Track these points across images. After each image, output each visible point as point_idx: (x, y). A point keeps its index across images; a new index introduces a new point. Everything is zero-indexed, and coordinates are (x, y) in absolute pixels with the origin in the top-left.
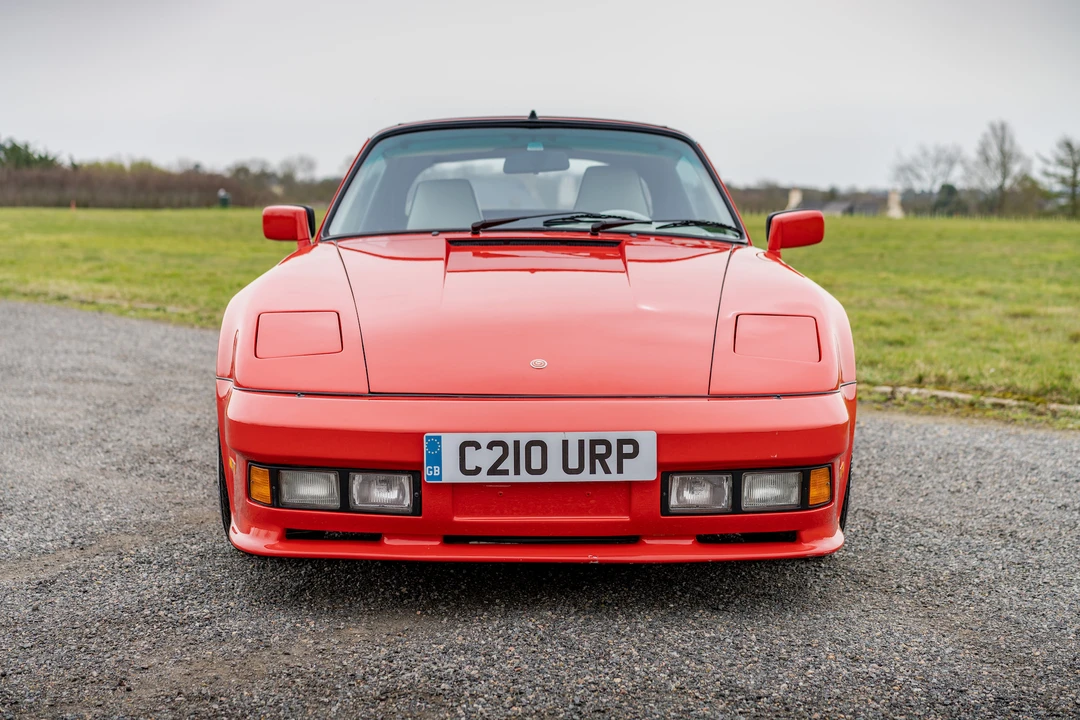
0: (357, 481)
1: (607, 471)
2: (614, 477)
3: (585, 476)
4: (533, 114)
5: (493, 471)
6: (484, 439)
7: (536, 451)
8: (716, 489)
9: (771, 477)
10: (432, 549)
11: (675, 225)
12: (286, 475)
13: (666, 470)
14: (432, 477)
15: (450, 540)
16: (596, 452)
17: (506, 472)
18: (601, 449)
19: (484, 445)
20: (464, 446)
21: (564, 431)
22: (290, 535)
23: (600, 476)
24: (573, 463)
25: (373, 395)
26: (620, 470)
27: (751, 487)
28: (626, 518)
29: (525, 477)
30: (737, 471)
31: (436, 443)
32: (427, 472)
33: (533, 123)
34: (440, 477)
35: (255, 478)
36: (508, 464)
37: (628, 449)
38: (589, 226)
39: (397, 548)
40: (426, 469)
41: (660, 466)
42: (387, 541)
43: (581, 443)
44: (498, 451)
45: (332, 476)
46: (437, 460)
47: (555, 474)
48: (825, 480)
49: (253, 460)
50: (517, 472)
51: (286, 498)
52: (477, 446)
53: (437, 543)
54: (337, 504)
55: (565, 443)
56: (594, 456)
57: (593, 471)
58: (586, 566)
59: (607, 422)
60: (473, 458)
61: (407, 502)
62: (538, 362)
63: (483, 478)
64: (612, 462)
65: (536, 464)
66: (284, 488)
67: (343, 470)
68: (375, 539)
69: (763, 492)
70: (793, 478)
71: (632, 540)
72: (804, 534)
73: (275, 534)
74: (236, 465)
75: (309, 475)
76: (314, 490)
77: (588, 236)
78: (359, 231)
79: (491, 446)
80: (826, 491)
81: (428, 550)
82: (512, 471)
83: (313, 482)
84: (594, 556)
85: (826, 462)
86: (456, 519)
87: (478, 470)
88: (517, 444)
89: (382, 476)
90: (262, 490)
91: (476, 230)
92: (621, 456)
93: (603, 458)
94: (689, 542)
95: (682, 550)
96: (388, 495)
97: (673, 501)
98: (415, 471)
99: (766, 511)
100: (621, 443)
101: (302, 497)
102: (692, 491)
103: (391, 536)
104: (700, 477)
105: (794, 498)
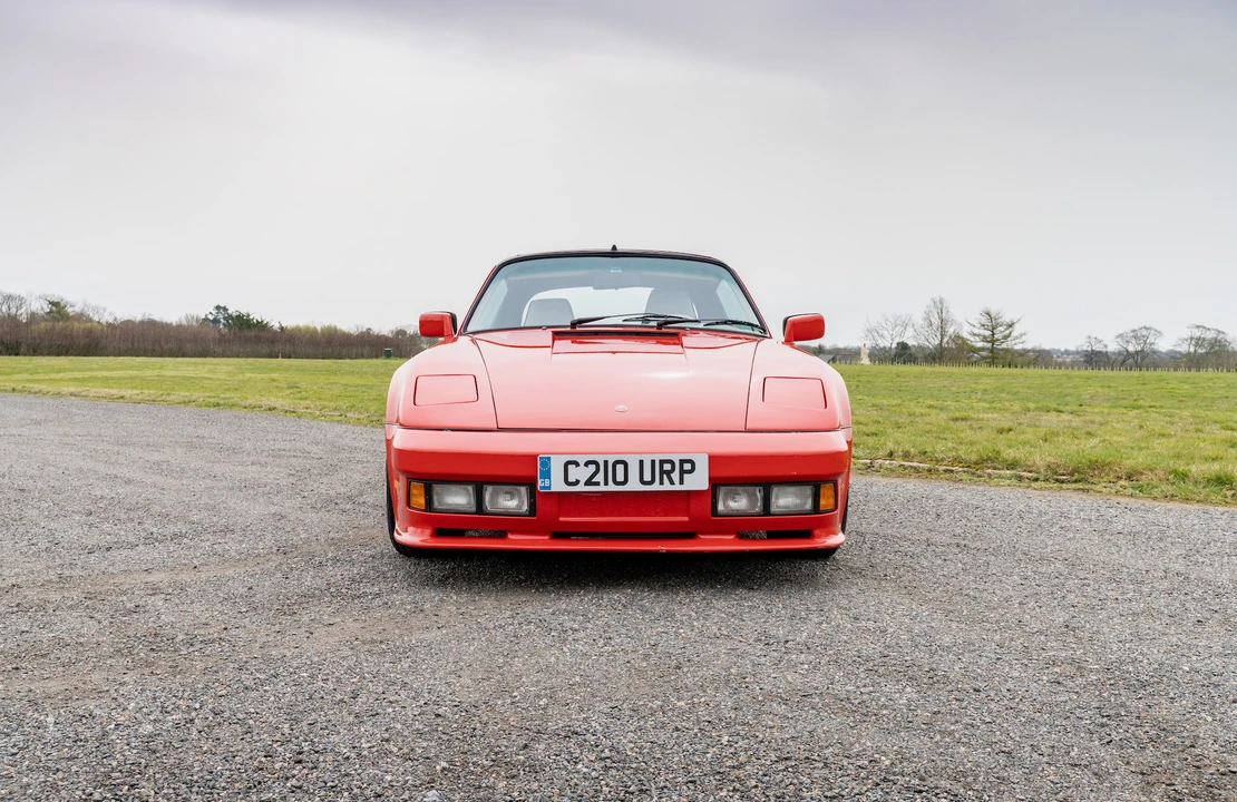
0: (488, 492)
1: (672, 483)
2: (677, 487)
3: (656, 487)
4: (614, 247)
5: (589, 482)
6: (582, 460)
7: (620, 468)
8: (752, 497)
9: (791, 489)
10: (544, 542)
11: (717, 323)
12: (437, 488)
13: (716, 483)
14: (544, 487)
15: (556, 536)
16: (664, 469)
17: (598, 484)
18: (667, 467)
19: (582, 464)
20: (567, 464)
21: (641, 453)
22: (439, 533)
23: (667, 487)
24: (647, 477)
25: (500, 430)
26: (681, 482)
27: (777, 498)
28: (686, 519)
29: (612, 487)
30: (767, 484)
31: (546, 462)
32: (540, 483)
33: (614, 254)
34: (549, 487)
35: (414, 491)
36: (600, 477)
37: (687, 467)
38: (655, 324)
39: (517, 541)
40: (539, 481)
41: (711, 479)
42: (510, 536)
43: (653, 462)
44: (592, 468)
45: (470, 488)
46: (547, 475)
47: (634, 485)
48: (831, 492)
49: (412, 477)
50: (606, 483)
51: (436, 505)
52: (577, 464)
53: (547, 537)
54: (474, 509)
55: (641, 462)
56: (662, 472)
57: (661, 483)
58: (657, 553)
59: (672, 447)
60: (574, 474)
61: (525, 508)
62: (621, 407)
63: (581, 488)
64: (675, 476)
65: (620, 478)
66: (435, 498)
67: (478, 483)
68: (502, 535)
69: (787, 500)
70: (808, 490)
71: (689, 535)
72: (817, 532)
73: (428, 532)
74: (399, 486)
75: (454, 488)
76: (457, 499)
77: (655, 330)
78: (488, 328)
79: (587, 464)
80: (832, 501)
81: (540, 542)
82: (602, 483)
83: (456, 494)
84: (662, 547)
85: (831, 479)
86: (561, 519)
87: (577, 482)
88: (606, 462)
89: (507, 488)
90: (419, 501)
91: (574, 325)
92: (683, 472)
93: (668, 473)
94: (732, 537)
95: (727, 543)
96: (511, 502)
97: (721, 507)
98: (530, 483)
99: (788, 514)
100: (682, 462)
101: (449, 505)
102: (734, 499)
103: (514, 532)
104: (740, 489)
105: (809, 505)
